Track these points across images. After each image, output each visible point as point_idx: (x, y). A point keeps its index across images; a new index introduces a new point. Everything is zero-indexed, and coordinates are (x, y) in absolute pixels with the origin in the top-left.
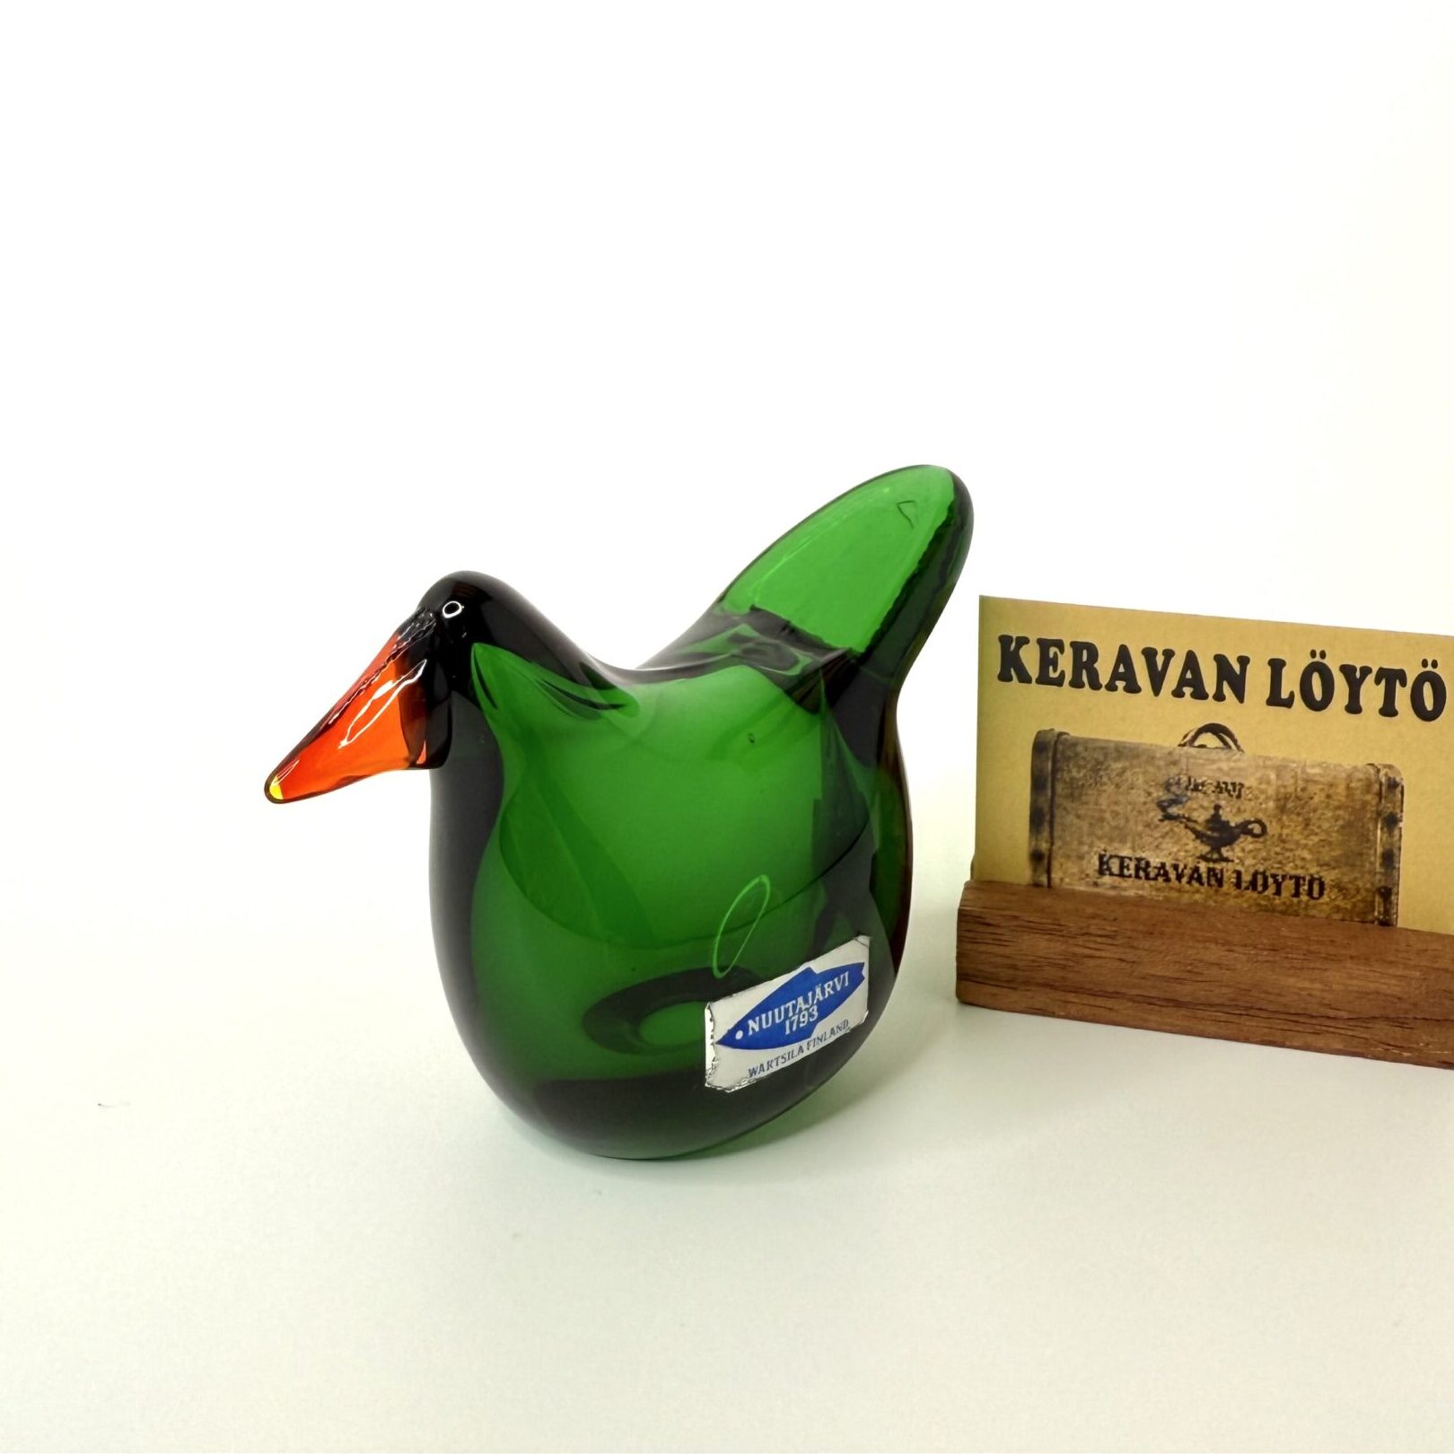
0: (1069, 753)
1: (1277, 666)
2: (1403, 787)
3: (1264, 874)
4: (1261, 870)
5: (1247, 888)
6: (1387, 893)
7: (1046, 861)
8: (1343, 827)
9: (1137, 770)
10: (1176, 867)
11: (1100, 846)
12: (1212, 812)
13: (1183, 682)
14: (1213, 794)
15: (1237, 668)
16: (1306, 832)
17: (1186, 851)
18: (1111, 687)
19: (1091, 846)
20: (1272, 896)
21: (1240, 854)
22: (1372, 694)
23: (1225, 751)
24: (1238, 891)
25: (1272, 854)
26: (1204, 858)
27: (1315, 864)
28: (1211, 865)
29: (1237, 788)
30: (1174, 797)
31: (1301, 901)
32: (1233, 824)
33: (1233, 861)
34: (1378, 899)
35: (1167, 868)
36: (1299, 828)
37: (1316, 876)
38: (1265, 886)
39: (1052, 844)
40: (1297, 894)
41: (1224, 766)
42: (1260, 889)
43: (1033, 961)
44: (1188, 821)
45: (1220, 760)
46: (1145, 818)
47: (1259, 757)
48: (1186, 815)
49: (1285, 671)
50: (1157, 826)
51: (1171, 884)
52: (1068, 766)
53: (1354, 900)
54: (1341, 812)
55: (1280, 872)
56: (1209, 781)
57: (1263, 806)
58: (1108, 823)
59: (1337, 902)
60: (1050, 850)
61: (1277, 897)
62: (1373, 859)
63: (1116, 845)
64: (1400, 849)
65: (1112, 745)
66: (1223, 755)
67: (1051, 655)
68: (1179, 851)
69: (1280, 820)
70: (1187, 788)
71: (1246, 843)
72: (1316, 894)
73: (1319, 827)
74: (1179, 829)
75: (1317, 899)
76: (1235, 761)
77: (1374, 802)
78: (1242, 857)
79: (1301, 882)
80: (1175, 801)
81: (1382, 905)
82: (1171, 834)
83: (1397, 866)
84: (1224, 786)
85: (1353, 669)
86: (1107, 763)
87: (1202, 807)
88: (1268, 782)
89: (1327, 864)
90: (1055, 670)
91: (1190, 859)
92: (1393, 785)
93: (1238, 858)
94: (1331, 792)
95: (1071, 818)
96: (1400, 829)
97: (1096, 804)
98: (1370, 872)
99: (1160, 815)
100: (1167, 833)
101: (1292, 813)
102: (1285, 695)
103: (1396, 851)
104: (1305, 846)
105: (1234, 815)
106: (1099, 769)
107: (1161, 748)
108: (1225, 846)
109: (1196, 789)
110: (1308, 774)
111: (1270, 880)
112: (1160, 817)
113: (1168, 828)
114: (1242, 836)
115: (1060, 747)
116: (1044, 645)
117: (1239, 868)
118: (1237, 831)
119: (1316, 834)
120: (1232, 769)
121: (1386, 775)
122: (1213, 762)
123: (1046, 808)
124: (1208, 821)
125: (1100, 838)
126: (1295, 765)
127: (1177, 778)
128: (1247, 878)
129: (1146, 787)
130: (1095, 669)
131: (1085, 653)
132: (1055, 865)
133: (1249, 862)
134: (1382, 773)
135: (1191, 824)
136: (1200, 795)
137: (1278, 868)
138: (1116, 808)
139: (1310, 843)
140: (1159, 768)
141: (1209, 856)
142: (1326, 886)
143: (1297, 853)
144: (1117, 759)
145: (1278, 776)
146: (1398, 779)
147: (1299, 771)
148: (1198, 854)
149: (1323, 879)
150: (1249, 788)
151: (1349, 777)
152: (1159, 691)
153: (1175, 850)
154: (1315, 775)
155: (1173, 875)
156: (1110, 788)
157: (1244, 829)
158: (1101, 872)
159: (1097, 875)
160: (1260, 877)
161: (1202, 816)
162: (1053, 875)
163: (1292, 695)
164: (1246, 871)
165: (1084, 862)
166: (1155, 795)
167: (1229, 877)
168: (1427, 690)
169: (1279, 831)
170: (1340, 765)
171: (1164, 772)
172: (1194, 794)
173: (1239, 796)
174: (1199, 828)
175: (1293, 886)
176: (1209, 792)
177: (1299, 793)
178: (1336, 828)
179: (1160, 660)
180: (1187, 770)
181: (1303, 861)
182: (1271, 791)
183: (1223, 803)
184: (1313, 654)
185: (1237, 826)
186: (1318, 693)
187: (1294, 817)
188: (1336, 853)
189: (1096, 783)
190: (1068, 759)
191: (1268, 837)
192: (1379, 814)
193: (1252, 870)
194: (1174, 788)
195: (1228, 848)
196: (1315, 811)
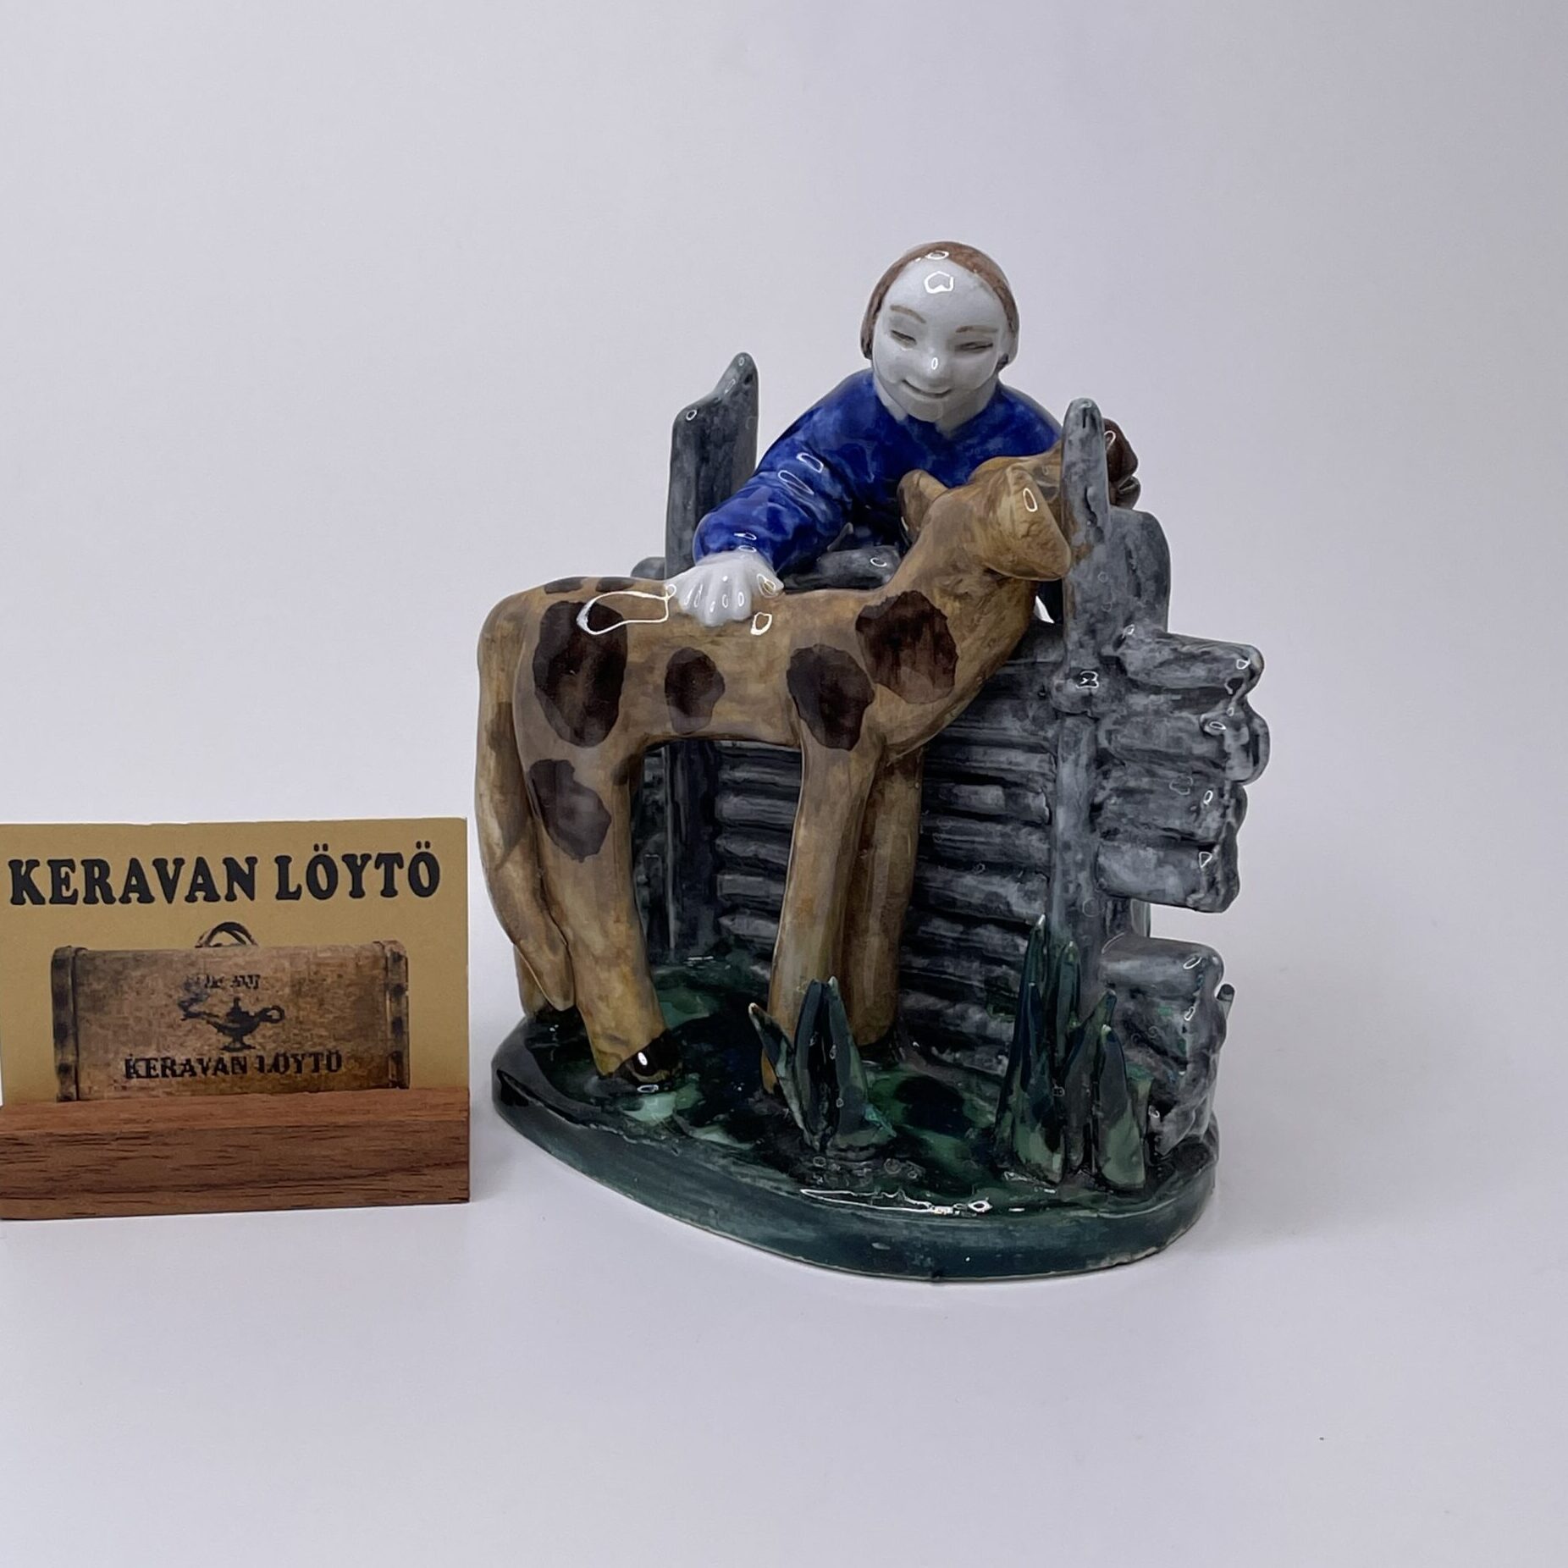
0: (88, 967)
1: (283, 862)
2: (406, 959)
3: (284, 1055)
4: (282, 1051)
5: (270, 1071)
6: (399, 1058)
7: (73, 1072)
8: (354, 1003)
9: (156, 975)
10: (200, 1061)
11: (126, 1051)
12: (232, 1005)
13: (195, 887)
14: (232, 989)
15: (245, 868)
16: (321, 1012)
17: (209, 1045)
18: (125, 899)
19: (117, 1053)
20: (293, 1075)
21: (261, 1041)
22: (373, 877)
23: (239, 948)
24: (262, 1074)
25: (291, 1035)
26: (226, 1048)
27: (332, 1040)
28: (235, 1054)
29: (254, 979)
30: (193, 996)
31: (321, 1075)
32: (252, 1014)
33: (254, 1048)
34: (391, 1063)
35: (193, 1064)
36: (315, 1010)
37: (333, 1051)
38: (287, 1066)
39: (78, 1055)
40: (317, 1069)
41: (241, 961)
42: (282, 1069)
43: (69, 1171)
44: (209, 1017)
45: (235, 955)
46: (167, 1020)
47: (274, 948)
48: (208, 1011)
49: (291, 865)
50: (180, 1026)
51: (197, 1078)
52: (88, 980)
53: (369, 1067)
54: (351, 989)
55: (300, 1052)
56: (226, 977)
57: (280, 993)
58: (132, 1029)
59: (354, 1072)
60: (77, 1061)
61: (298, 1075)
62: (383, 1028)
63: (141, 1048)
64: (407, 1015)
65: (130, 955)
66: (238, 950)
67: (63, 876)
68: (202, 1046)
69: (296, 1004)
70: (206, 986)
71: (266, 1029)
72: (334, 1067)
73: (333, 1005)
74: (202, 1024)
75: (335, 1071)
76: (252, 955)
77: (381, 977)
78: (263, 1042)
79: (320, 1057)
80: (196, 1000)
81: (395, 1069)
82: (194, 1031)
83: (405, 1030)
84: (240, 979)
85: (354, 856)
86: (127, 972)
87: (222, 1002)
88: (284, 969)
89: (344, 1039)
90: (68, 889)
91: (214, 1052)
92: (398, 958)
93: (260, 1044)
94: (341, 973)
95: (95, 1029)
96: (407, 997)
97: (119, 1012)
98: (382, 1041)
99: (181, 1014)
100: (190, 1031)
101: (307, 996)
102: (292, 888)
103: (404, 1018)
104: (322, 1025)
105: (253, 1005)
106: (119, 980)
107: (180, 952)
108: (246, 1035)
109: (215, 985)
110: (320, 958)
111: (291, 1060)
112: (182, 1017)
113: (190, 1027)
114: (262, 1024)
115: (79, 963)
116: (55, 865)
117: (261, 1053)
118: (257, 1019)
119: (331, 1012)
120: (248, 963)
121: (391, 950)
122: (230, 958)
123: (69, 1022)
124: (228, 1014)
125: (124, 1044)
126: (306, 952)
127: (195, 979)
128: (269, 1061)
129: (167, 990)
130: (108, 885)
131: (96, 869)
132: (83, 1076)
133: (270, 1046)
134: (387, 948)
135: (213, 1020)
136: (220, 991)
137: (298, 1049)
138: (138, 1014)
139: (326, 1021)
140: (177, 971)
141: (232, 1046)
142: (344, 1059)
143: (314, 1032)
144: (137, 967)
145: (291, 964)
146: (402, 953)
147: (311, 956)
148: (221, 1046)
149: (340, 1053)
150: (265, 978)
151: (358, 957)
152: (173, 898)
153: (199, 1045)
154: (325, 958)
155: (198, 1069)
156: (132, 996)
157: (264, 1016)
158: (128, 1076)
159: (125, 1079)
160: (281, 1059)
161: (222, 1010)
162: (81, 1085)
163: (299, 887)
164: (269, 1056)
165: (111, 1068)
166: (175, 997)
167: (253, 1062)
168: (422, 867)
169: (295, 1014)
170: (349, 947)
171: (182, 973)
172: (215, 990)
173: (256, 987)
174: (220, 1022)
175: (313, 1063)
176: (228, 987)
177: (313, 977)
178: (348, 1004)
179: (171, 869)
180: (205, 969)
181: (319, 1038)
182: (286, 979)
183: (241, 995)
184: (316, 848)
185: (256, 1015)
186: (323, 884)
187: (309, 999)
188: (351, 1027)
189: (117, 993)
190: (88, 973)
191: (285, 1021)
192: (386, 986)
193: (273, 1054)
194: (194, 988)
195: (249, 1036)
196: (328, 991)
